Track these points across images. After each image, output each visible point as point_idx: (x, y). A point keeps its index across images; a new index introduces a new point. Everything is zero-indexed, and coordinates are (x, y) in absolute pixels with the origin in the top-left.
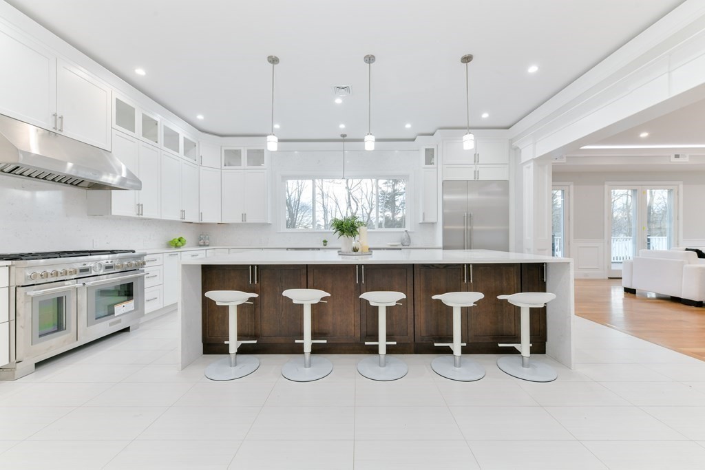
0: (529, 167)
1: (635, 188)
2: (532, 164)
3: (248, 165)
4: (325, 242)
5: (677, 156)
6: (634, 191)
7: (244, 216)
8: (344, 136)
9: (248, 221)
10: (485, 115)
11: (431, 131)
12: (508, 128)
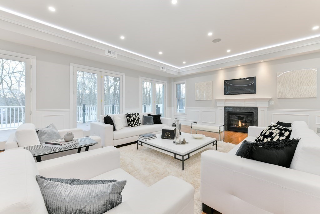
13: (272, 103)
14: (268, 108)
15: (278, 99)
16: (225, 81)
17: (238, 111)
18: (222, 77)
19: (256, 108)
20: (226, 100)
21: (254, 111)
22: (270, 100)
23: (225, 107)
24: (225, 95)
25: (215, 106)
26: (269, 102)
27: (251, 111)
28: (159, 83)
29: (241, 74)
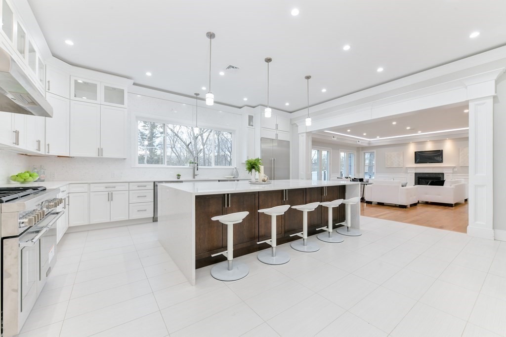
0: (303, 136)
1: (318, 149)
2: (305, 135)
3: (105, 101)
4: (179, 175)
5: (334, 137)
6: (318, 151)
7: (100, 151)
8: (197, 94)
9: (105, 155)
10: (287, 104)
11: (254, 105)
12: (291, 112)
13: (456, 170)
14: (453, 173)
15: (461, 167)
16: (415, 152)
17: (427, 176)
18: (412, 149)
19: (443, 174)
20: (416, 168)
21: (441, 176)
22: (454, 167)
23: (415, 173)
24: (415, 163)
25: (406, 172)
26: (453, 169)
27: (439, 176)
28: (343, 151)
29: (429, 147)
